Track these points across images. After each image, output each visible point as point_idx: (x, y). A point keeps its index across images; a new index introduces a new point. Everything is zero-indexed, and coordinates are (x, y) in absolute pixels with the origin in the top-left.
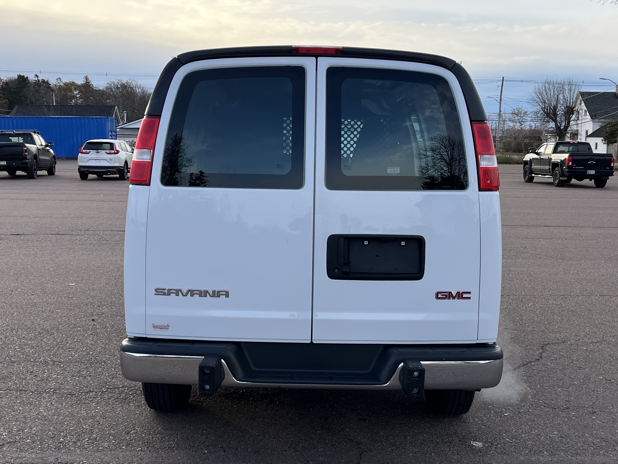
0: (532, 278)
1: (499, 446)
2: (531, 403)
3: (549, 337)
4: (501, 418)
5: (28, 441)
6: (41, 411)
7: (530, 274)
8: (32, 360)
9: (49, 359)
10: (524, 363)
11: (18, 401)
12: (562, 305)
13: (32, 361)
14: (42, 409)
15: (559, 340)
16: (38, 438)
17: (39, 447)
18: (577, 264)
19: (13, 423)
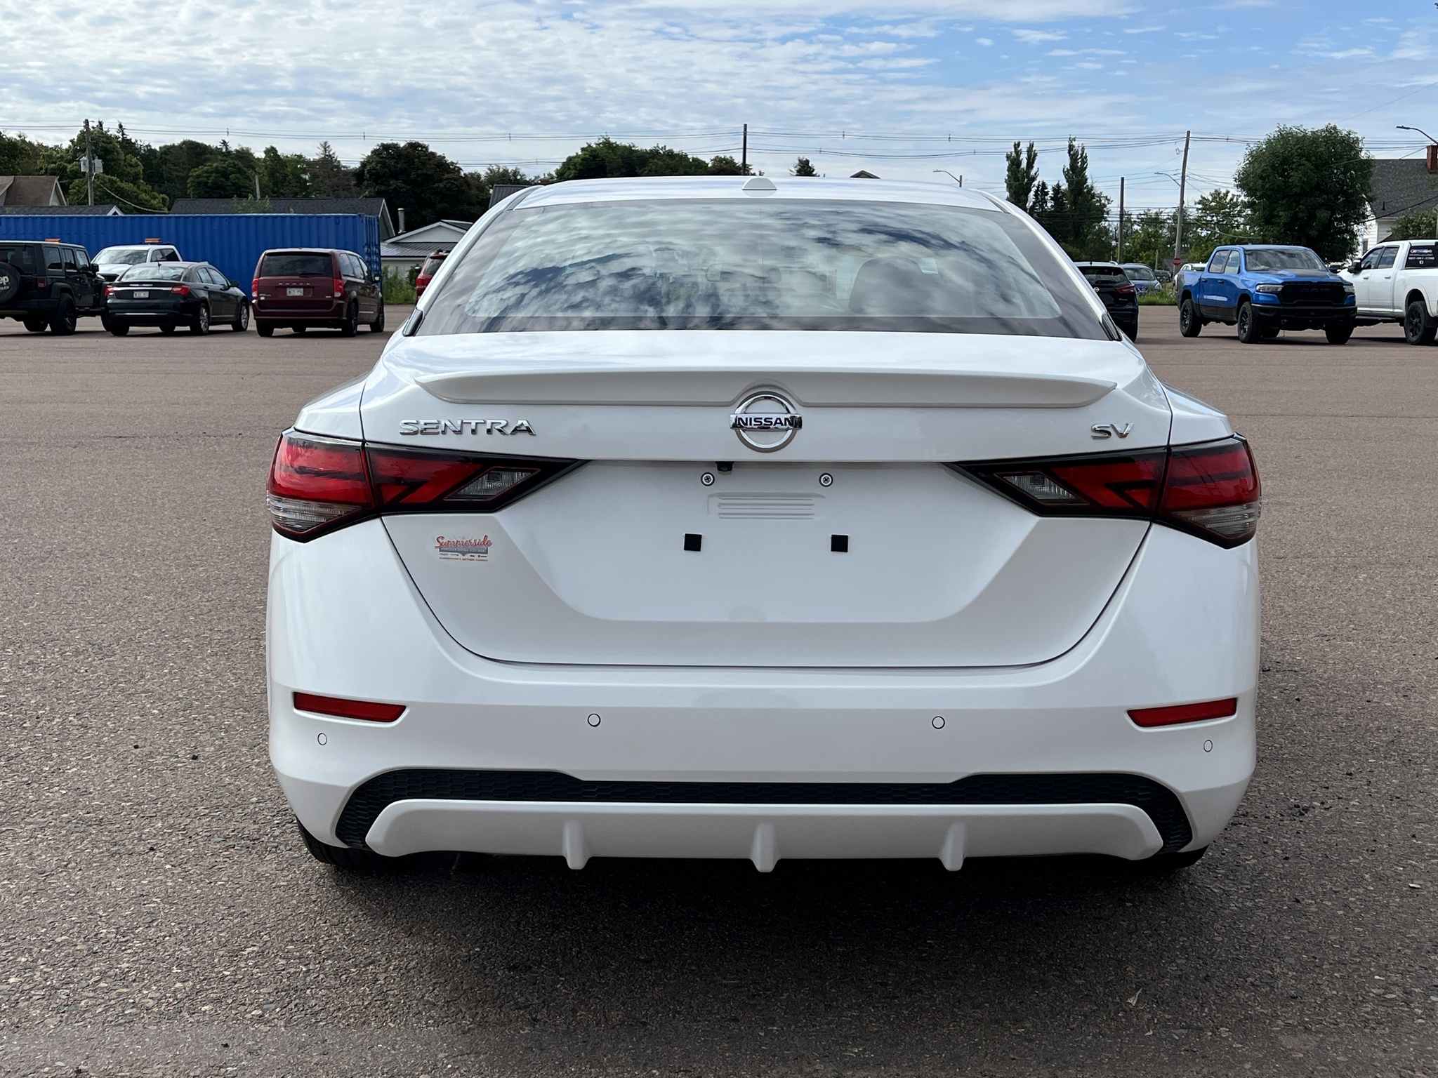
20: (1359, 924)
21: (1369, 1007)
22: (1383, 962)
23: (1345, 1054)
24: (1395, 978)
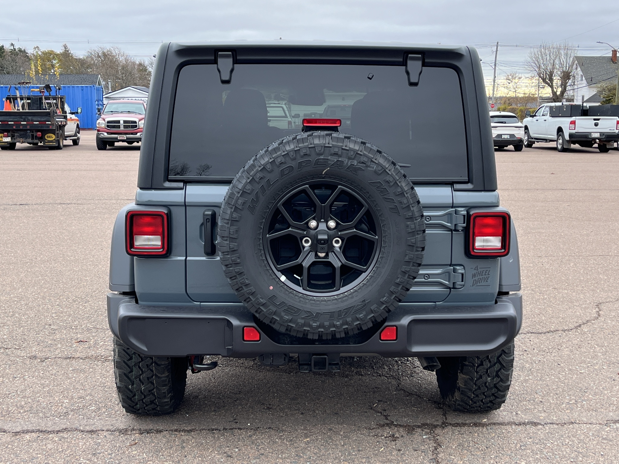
0: (564, 239)
1: (584, 403)
2: (603, 360)
3: (601, 295)
4: (577, 375)
5: (93, 408)
6: (98, 377)
7: (561, 235)
8: (73, 327)
9: (91, 326)
10: (585, 322)
11: (71, 369)
12: (604, 265)
13: (73, 329)
14: (98, 376)
15: (612, 298)
16: (102, 405)
17: (106, 413)
18: (605, 225)
19: (72, 391)
20: (562, 383)
21: (564, 405)
22: (570, 393)
23: (556, 417)
24: (573, 397)
